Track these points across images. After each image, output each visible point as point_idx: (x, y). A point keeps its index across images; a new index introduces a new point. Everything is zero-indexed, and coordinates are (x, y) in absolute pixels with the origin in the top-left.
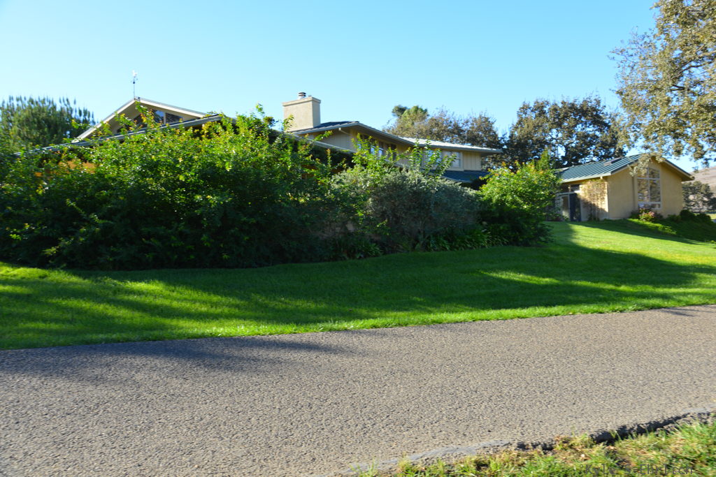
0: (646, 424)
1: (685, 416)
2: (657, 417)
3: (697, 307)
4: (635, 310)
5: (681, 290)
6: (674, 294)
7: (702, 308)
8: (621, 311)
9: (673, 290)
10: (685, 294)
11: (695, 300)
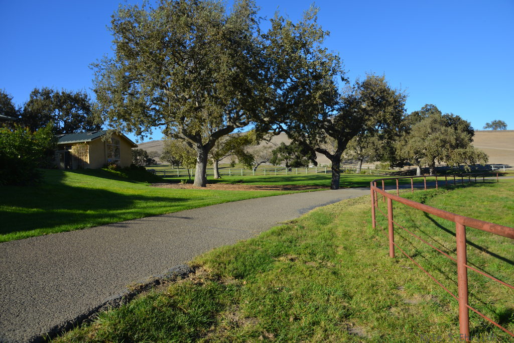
0: (75, 319)
1: (105, 304)
2: (84, 310)
3: (130, 221)
4: (92, 227)
5: (124, 211)
6: (119, 214)
7: (132, 222)
8: (82, 229)
9: (119, 211)
10: (124, 213)
11: (129, 217)
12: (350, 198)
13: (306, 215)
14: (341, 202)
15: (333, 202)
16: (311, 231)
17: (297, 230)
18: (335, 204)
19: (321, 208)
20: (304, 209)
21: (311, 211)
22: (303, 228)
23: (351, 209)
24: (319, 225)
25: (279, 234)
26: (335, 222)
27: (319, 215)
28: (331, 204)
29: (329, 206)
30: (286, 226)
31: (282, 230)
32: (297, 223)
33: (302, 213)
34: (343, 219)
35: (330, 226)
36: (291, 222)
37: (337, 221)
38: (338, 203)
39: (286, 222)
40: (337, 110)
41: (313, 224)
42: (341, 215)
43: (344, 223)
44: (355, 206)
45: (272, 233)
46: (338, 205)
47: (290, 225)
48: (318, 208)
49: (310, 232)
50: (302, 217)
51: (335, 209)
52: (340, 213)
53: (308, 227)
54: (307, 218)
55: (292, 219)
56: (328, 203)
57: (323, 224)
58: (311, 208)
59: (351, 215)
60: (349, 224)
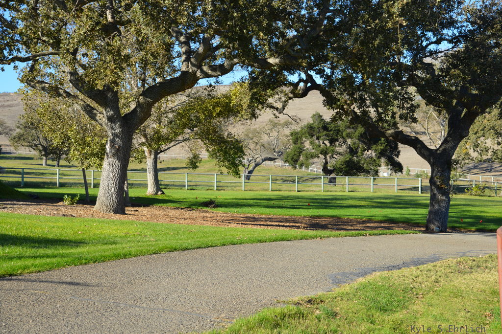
12: (464, 254)
13: (346, 288)
14: (438, 263)
15: (417, 263)
16: (350, 322)
17: (319, 319)
18: (421, 267)
19: (385, 273)
20: (344, 274)
21: (361, 280)
22: (335, 315)
23: (460, 282)
24: (373, 311)
25: (277, 325)
26: (415, 307)
27: (377, 289)
28: (413, 268)
29: (406, 271)
30: (294, 309)
31: (284, 316)
32: (321, 305)
33: (337, 282)
34: (435, 302)
35: (399, 315)
36: (310, 301)
37: (418, 306)
38: (430, 266)
39: (296, 299)
40: (450, 42)
41: (357, 307)
42: (431, 294)
43: (435, 311)
44: (474, 275)
45: (260, 322)
46: (429, 270)
47: (304, 308)
48: (378, 274)
49: (347, 326)
50: (337, 291)
51: (420, 279)
52: (431, 289)
53: (347, 314)
54: (347, 294)
55: (311, 295)
56: (406, 265)
57: (383, 310)
58: (363, 274)
59: (458, 294)
60: (448, 315)
